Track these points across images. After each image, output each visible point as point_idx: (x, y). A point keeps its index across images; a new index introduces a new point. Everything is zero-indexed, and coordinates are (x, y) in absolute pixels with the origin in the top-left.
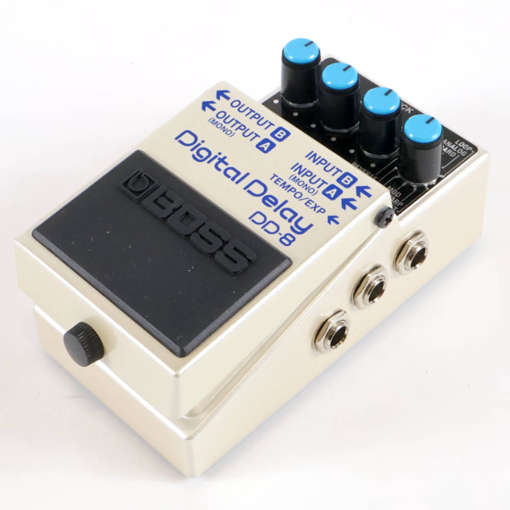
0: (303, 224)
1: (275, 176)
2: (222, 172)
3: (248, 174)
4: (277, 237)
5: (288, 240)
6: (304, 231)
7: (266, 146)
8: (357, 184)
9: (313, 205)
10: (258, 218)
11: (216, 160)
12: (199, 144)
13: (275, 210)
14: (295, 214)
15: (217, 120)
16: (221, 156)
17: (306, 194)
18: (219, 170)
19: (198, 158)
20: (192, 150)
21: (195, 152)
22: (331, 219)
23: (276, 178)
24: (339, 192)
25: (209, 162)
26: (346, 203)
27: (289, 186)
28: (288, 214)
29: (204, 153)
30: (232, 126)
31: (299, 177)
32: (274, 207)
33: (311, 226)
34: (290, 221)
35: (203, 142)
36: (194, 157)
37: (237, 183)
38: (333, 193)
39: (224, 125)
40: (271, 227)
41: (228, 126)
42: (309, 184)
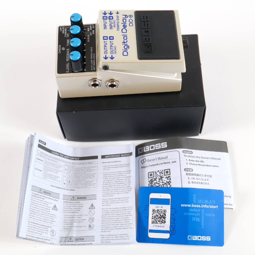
0: (124, 17)
1: (117, 30)
2: (127, 40)
3: (122, 35)
4: (132, 18)
5: (131, 16)
6: (125, 15)
7: (111, 38)
8: (104, 15)
9: (118, 19)
10: (131, 25)
11: (125, 43)
12: (124, 50)
13: (126, 23)
14: (123, 20)
15: (114, 53)
16: (123, 43)
17: (116, 22)
18: (127, 41)
19: (128, 47)
20: (127, 50)
21: (127, 49)
22: (118, 13)
23: (118, 30)
24: (109, 17)
25: (127, 44)
26: (111, 14)
27: (117, 26)
28: (125, 21)
29: (126, 47)
30: (113, 48)
31: (113, 26)
32: (125, 24)
33: (123, 15)
34: (126, 19)
35: (123, 50)
36: (129, 48)
37: (127, 35)
38: (111, 18)
39: (114, 50)
40: (131, 21)
41: (114, 49)
42: (113, 23)
